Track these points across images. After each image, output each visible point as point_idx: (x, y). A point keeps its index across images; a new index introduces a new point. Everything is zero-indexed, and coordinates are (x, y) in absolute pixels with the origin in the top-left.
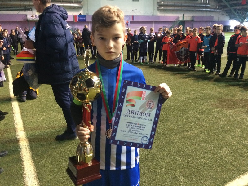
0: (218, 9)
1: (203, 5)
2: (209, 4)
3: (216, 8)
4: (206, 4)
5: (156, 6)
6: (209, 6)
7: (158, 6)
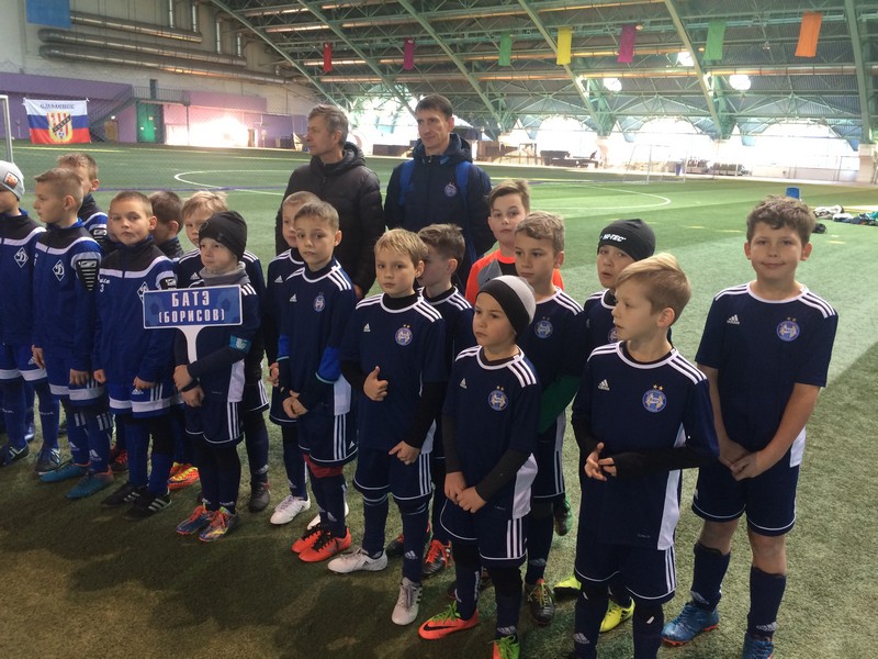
0: (280, 77)
1: (222, 61)
2: (244, 58)
3: (273, 75)
4: (235, 56)
5: (35, 42)
6: (244, 63)
7: (43, 44)
